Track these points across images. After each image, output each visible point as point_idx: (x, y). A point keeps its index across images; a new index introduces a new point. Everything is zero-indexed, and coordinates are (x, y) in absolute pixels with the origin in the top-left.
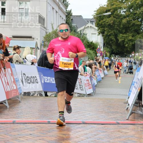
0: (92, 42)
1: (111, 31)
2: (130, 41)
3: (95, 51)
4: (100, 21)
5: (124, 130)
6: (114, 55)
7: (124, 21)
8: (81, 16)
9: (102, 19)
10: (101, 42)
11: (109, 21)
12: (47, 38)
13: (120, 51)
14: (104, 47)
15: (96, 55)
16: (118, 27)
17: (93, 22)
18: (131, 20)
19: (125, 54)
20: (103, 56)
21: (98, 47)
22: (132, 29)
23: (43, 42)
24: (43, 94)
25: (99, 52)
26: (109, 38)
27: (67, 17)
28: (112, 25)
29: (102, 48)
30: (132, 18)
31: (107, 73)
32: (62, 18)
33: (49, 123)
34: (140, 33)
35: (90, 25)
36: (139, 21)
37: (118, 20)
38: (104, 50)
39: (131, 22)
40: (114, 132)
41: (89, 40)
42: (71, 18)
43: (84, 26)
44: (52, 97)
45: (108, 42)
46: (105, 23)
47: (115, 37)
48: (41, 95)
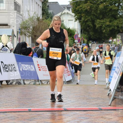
0: (69, 28)
1: (88, 17)
2: (107, 27)
3: (73, 37)
4: (76, 7)
5: (107, 116)
6: (92, 42)
7: (101, 6)
8: (57, 2)
9: (79, 5)
10: (78, 28)
11: (86, 6)
12: (23, 25)
13: (98, 37)
14: (81, 33)
15: (73, 42)
16: (95, 13)
17: (70, 8)
18: (108, 6)
19: (103, 40)
20: (81, 43)
21: (76, 33)
22: (109, 15)
23: (20, 29)
24: (22, 82)
25: (76, 38)
26: (86, 24)
27: (43, 4)
28: (89, 11)
29: (80, 34)
30: (109, 3)
31: (85, 60)
32: (39, 5)
33: (30, 111)
34: (117, 18)
35: (66, 11)
36: (116, 6)
37: (95, 6)
38: (81, 37)
39: (108, 7)
40: (97, 118)
41: (66, 27)
42: (48, 5)
43: (61, 12)
44: (31, 85)
45: (85, 28)
46: (81, 9)
47: (92, 23)
48: (19, 83)
